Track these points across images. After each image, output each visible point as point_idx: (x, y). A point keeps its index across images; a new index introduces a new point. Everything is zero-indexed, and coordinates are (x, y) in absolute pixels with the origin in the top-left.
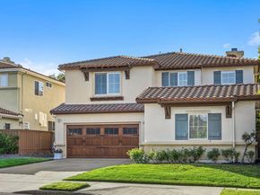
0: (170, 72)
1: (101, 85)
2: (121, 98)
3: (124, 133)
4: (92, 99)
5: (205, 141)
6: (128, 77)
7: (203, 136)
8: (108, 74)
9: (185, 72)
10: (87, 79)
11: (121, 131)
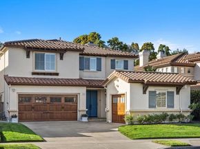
0: (85, 57)
1: (39, 62)
2: (57, 74)
3: (66, 101)
4: (33, 74)
5: (165, 109)
6: (61, 58)
7: (164, 106)
8: (46, 54)
9: (95, 58)
10: (28, 56)
11: (63, 99)
